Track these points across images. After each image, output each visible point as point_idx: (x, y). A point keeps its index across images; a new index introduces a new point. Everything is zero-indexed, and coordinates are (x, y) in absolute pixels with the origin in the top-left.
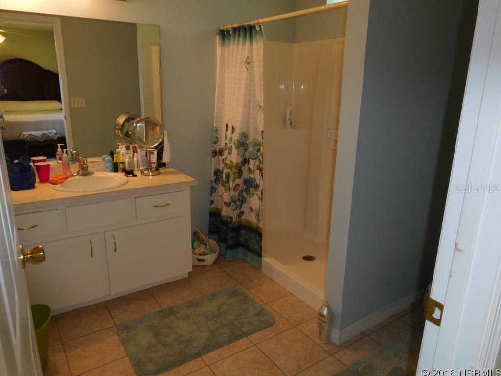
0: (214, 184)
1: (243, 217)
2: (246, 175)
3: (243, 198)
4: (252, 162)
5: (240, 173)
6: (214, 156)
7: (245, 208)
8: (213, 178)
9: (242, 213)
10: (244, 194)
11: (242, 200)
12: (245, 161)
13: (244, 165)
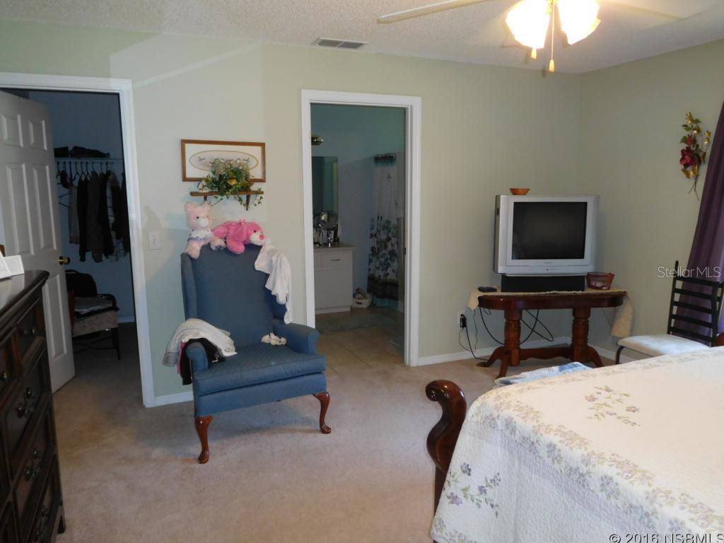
0: (372, 257)
1: (389, 277)
2: (390, 248)
3: (389, 264)
4: (393, 239)
5: (386, 247)
6: (371, 238)
7: (389, 271)
8: (371, 252)
9: (388, 274)
10: (389, 261)
11: (389, 265)
12: (389, 239)
13: (389, 241)
